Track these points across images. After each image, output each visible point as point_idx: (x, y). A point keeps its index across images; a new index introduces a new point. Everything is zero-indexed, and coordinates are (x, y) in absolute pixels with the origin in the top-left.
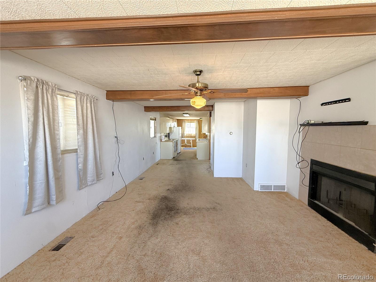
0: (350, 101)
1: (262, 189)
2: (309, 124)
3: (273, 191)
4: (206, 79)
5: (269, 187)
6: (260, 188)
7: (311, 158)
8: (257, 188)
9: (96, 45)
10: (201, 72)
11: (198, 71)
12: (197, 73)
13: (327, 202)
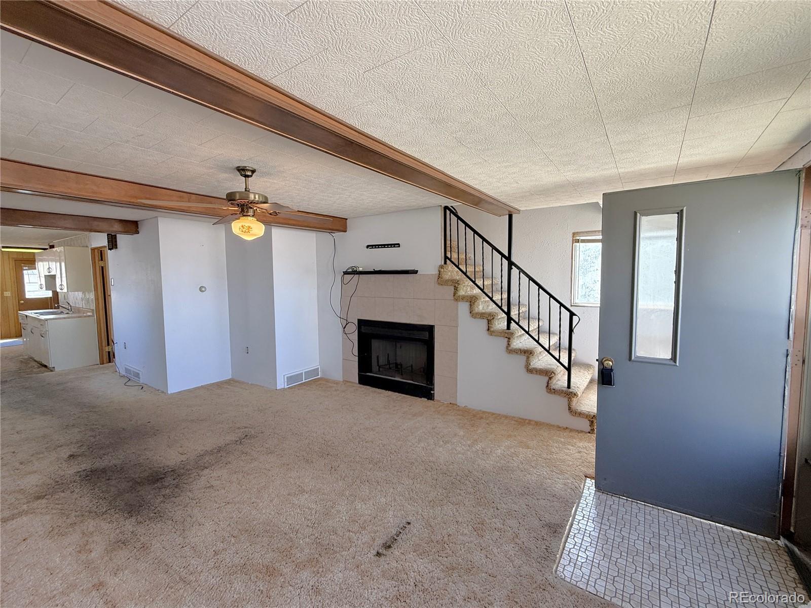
0: (399, 247)
1: (289, 383)
2: (355, 272)
3: (304, 381)
4: (257, 186)
5: (298, 376)
6: (286, 383)
7: (359, 318)
8: (281, 384)
9: (225, 112)
10: (253, 171)
11: (249, 170)
12: (247, 173)
13: (378, 370)
